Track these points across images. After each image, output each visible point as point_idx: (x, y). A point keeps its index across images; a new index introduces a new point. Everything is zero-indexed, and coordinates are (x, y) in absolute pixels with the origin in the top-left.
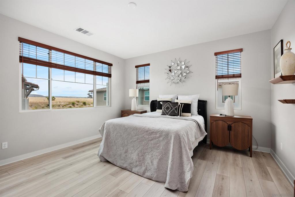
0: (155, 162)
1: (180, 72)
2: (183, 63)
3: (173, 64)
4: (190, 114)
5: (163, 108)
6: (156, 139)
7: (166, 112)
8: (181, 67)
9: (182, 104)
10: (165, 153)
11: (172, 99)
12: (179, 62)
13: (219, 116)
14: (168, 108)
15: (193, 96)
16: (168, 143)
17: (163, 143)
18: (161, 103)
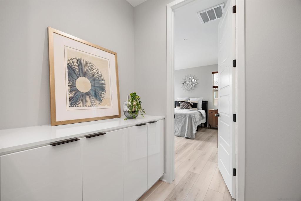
0: (180, 129)
1: (191, 83)
2: (193, 78)
3: (186, 78)
4: (197, 109)
5: (181, 105)
6: (180, 118)
7: (183, 108)
8: (191, 81)
9: (192, 103)
10: (185, 122)
11: (186, 100)
12: (190, 77)
13: (214, 110)
14: (184, 105)
15: (199, 98)
16: (186, 119)
17: (183, 120)
18: (179, 102)
